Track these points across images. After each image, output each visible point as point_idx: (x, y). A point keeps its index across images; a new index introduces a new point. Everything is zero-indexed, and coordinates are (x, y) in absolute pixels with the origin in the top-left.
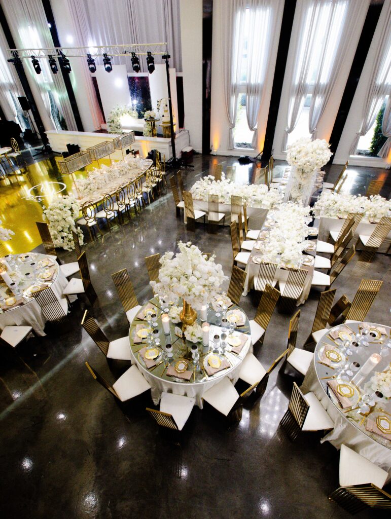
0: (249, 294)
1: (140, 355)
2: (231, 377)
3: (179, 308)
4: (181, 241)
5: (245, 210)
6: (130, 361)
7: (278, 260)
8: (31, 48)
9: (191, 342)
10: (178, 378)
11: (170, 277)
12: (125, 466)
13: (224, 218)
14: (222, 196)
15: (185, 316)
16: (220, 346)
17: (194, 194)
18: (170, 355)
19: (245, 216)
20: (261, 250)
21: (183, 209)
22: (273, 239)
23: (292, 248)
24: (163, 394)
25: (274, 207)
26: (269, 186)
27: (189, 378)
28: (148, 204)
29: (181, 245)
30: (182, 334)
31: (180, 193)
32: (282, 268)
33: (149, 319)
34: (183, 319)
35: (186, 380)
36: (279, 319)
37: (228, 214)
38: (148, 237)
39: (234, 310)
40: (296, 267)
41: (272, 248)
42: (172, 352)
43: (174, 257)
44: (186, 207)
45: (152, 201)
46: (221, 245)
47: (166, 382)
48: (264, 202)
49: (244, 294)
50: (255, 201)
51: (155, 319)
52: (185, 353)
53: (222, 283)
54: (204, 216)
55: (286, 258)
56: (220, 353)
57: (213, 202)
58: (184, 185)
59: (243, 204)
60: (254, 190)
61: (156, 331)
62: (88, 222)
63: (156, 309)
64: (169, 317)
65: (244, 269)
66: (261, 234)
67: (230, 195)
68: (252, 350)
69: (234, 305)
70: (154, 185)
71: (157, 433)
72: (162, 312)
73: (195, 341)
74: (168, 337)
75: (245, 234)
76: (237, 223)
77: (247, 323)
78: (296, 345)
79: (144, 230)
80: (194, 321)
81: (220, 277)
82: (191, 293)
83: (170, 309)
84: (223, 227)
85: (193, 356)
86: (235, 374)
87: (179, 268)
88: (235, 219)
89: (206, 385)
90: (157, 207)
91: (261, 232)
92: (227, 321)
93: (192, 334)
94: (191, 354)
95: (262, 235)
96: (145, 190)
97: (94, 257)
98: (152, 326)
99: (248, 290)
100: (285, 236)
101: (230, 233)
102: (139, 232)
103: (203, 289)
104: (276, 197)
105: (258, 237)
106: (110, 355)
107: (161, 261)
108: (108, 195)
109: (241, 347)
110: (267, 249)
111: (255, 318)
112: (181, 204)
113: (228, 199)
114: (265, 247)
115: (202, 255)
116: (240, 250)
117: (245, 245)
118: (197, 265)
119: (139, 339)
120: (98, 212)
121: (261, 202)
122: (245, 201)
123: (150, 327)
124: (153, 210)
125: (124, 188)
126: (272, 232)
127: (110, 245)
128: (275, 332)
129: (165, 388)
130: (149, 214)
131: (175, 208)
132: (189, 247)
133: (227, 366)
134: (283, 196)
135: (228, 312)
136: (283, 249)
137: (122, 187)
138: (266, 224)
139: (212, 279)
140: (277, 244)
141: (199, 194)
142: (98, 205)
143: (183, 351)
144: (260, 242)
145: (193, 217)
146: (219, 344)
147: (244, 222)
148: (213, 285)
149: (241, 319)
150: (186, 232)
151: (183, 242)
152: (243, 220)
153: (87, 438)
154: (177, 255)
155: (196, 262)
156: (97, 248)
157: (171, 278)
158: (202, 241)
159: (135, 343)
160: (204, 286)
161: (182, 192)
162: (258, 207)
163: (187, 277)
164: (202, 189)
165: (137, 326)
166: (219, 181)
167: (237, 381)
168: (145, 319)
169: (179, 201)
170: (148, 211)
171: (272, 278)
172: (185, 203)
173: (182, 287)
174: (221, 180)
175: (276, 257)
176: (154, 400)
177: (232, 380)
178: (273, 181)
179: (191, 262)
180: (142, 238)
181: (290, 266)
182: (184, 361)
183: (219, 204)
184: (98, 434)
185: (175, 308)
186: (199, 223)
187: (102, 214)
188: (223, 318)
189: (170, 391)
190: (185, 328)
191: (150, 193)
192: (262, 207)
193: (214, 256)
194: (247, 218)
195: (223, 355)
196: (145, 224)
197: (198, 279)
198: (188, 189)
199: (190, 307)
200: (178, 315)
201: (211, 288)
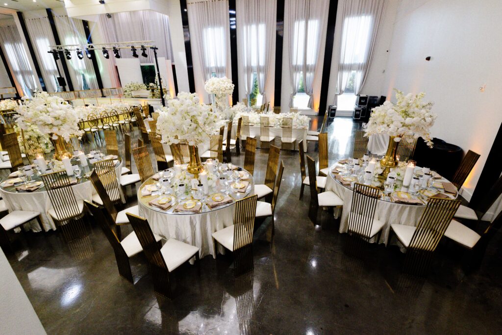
8: (71, 44)
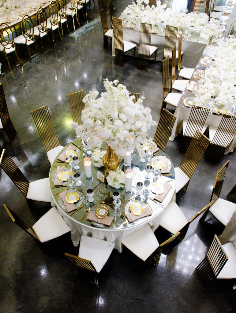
0: (176, 138)
1: (61, 199)
2: (151, 224)
3: (103, 151)
4: (107, 79)
5: (180, 44)
6: (50, 203)
7: (211, 104)
9: (114, 188)
10: (98, 223)
11: (93, 119)
12: (44, 301)
13: (156, 52)
14: (156, 25)
15: (108, 160)
16: (143, 193)
17: (125, 21)
18: (91, 200)
19: (180, 50)
20: (194, 92)
21: (111, 38)
22: (208, 79)
23: (228, 91)
24: (83, 237)
25: (213, 41)
26: (209, 15)
27: (109, 224)
28: (72, 31)
29: (108, 83)
30: (104, 179)
31: (108, 19)
32: (214, 114)
33: (70, 161)
34: (106, 164)
35: (107, 226)
36: (204, 167)
37: (161, 47)
38: (72, 70)
39: (159, 157)
40: (229, 113)
41: (206, 90)
42: (93, 197)
43: (99, 96)
44: (115, 36)
45: (77, 27)
46: (151, 83)
47: (86, 227)
48: (202, 35)
49: (171, 138)
50: (192, 33)
51: (77, 162)
52: (106, 196)
53: (149, 128)
54: (135, 48)
55: (219, 102)
56: (142, 200)
57: (146, 32)
58: (114, 8)
59: (178, 36)
60: (192, 19)
61: (77, 175)
62: (5, 48)
63: (78, 150)
64: (91, 160)
65: (173, 112)
66: (195, 73)
67: (164, 25)
68: (175, 198)
69: (161, 151)
70: (80, 7)
71: (76, 272)
72: (84, 154)
73: (117, 186)
74: (90, 180)
75: (177, 72)
76: (170, 59)
77: (172, 170)
78: (220, 195)
79: (68, 62)
80: (118, 166)
81: (148, 122)
82: (116, 138)
83: (93, 152)
84: (155, 62)
85: (115, 202)
86: (155, 222)
87: (104, 109)
88: (168, 54)
89: (126, 232)
90: (82, 35)
91: (195, 70)
92: (151, 167)
93: (115, 180)
94: (112, 200)
95: (196, 75)
96: (69, 12)
97: (14, 89)
98: (73, 169)
99: (176, 134)
100: (222, 77)
101: (161, 70)
102: (62, 63)
103: (129, 134)
104: (217, 30)
105: (192, 76)
106: (30, 196)
107: (84, 100)
108: (27, 17)
109: (164, 195)
110: (201, 91)
111: (180, 166)
112: (110, 33)
113: (162, 30)
114: (198, 89)
115: (130, 95)
116: (171, 90)
117: (177, 84)
118: (124, 107)
119: (59, 181)
120: (17, 36)
121: (198, 35)
122: (181, 32)
123: (71, 170)
124: (78, 38)
125: (46, 8)
126: (207, 71)
127: (31, 76)
128: (200, 180)
129: (85, 232)
130: (74, 43)
131: (103, 37)
132: (116, 86)
133: (149, 214)
134: (224, 29)
135: (153, 158)
136: (218, 92)
137: (43, 7)
138: (202, 61)
139: (139, 124)
140: (212, 85)
141: (131, 22)
142: (17, 27)
143: (105, 194)
144: (193, 83)
145: (121, 49)
146: (141, 191)
147: (178, 58)
148: (140, 130)
149: (166, 166)
150: (113, 66)
151: (110, 80)
152: (177, 56)
153: (7, 274)
154: (102, 94)
155: (123, 103)
156: (16, 79)
157: (95, 121)
158: (130, 78)
159: (55, 186)
160: (130, 131)
161: (111, 18)
162: (195, 40)
163: (112, 120)
164: (133, 16)
165: (58, 168)
166: (153, 6)
167: (157, 228)
168: (66, 161)
169: (108, 29)
170: (73, 39)
171: (202, 123)
172: (114, 32)
173: (107, 131)
174: (156, 5)
175: (209, 101)
176: (73, 241)
177: (152, 227)
178: (215, 9)
179: (117, 104)
180: (65, 70)
181: (223, 112)
182: (105, 207)
183: (152, 35)
184: (18, 271)
185: (97, 151)
186: (128, 56)
187: (21, 40)
188: (148, 164)
189: (90, 235)
190: (108, 173)
191: (75, 16)
192: (199, 42)
193: (143, 97)
194: (182, 53)
195: (145, 202)
196: (69, 54)
197: (124, 123)
198: (118, 14)
199: (113, 152)
200: (101, 159)
201: (138, 133)
